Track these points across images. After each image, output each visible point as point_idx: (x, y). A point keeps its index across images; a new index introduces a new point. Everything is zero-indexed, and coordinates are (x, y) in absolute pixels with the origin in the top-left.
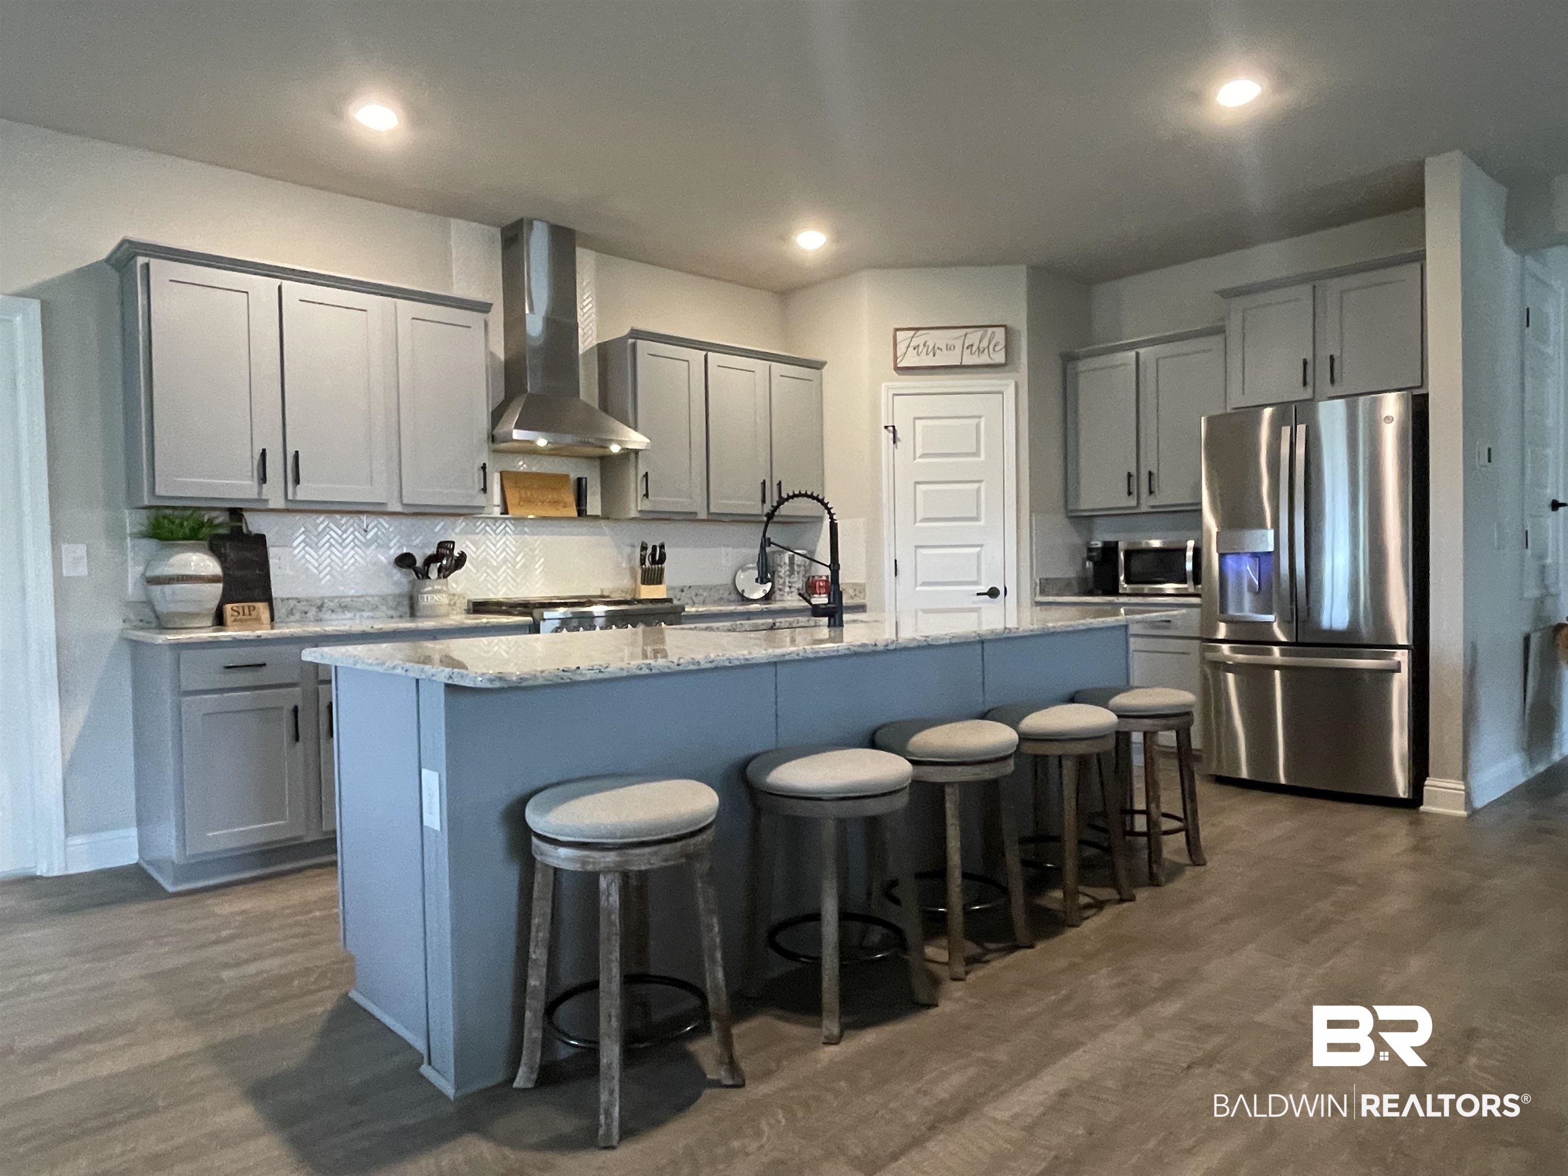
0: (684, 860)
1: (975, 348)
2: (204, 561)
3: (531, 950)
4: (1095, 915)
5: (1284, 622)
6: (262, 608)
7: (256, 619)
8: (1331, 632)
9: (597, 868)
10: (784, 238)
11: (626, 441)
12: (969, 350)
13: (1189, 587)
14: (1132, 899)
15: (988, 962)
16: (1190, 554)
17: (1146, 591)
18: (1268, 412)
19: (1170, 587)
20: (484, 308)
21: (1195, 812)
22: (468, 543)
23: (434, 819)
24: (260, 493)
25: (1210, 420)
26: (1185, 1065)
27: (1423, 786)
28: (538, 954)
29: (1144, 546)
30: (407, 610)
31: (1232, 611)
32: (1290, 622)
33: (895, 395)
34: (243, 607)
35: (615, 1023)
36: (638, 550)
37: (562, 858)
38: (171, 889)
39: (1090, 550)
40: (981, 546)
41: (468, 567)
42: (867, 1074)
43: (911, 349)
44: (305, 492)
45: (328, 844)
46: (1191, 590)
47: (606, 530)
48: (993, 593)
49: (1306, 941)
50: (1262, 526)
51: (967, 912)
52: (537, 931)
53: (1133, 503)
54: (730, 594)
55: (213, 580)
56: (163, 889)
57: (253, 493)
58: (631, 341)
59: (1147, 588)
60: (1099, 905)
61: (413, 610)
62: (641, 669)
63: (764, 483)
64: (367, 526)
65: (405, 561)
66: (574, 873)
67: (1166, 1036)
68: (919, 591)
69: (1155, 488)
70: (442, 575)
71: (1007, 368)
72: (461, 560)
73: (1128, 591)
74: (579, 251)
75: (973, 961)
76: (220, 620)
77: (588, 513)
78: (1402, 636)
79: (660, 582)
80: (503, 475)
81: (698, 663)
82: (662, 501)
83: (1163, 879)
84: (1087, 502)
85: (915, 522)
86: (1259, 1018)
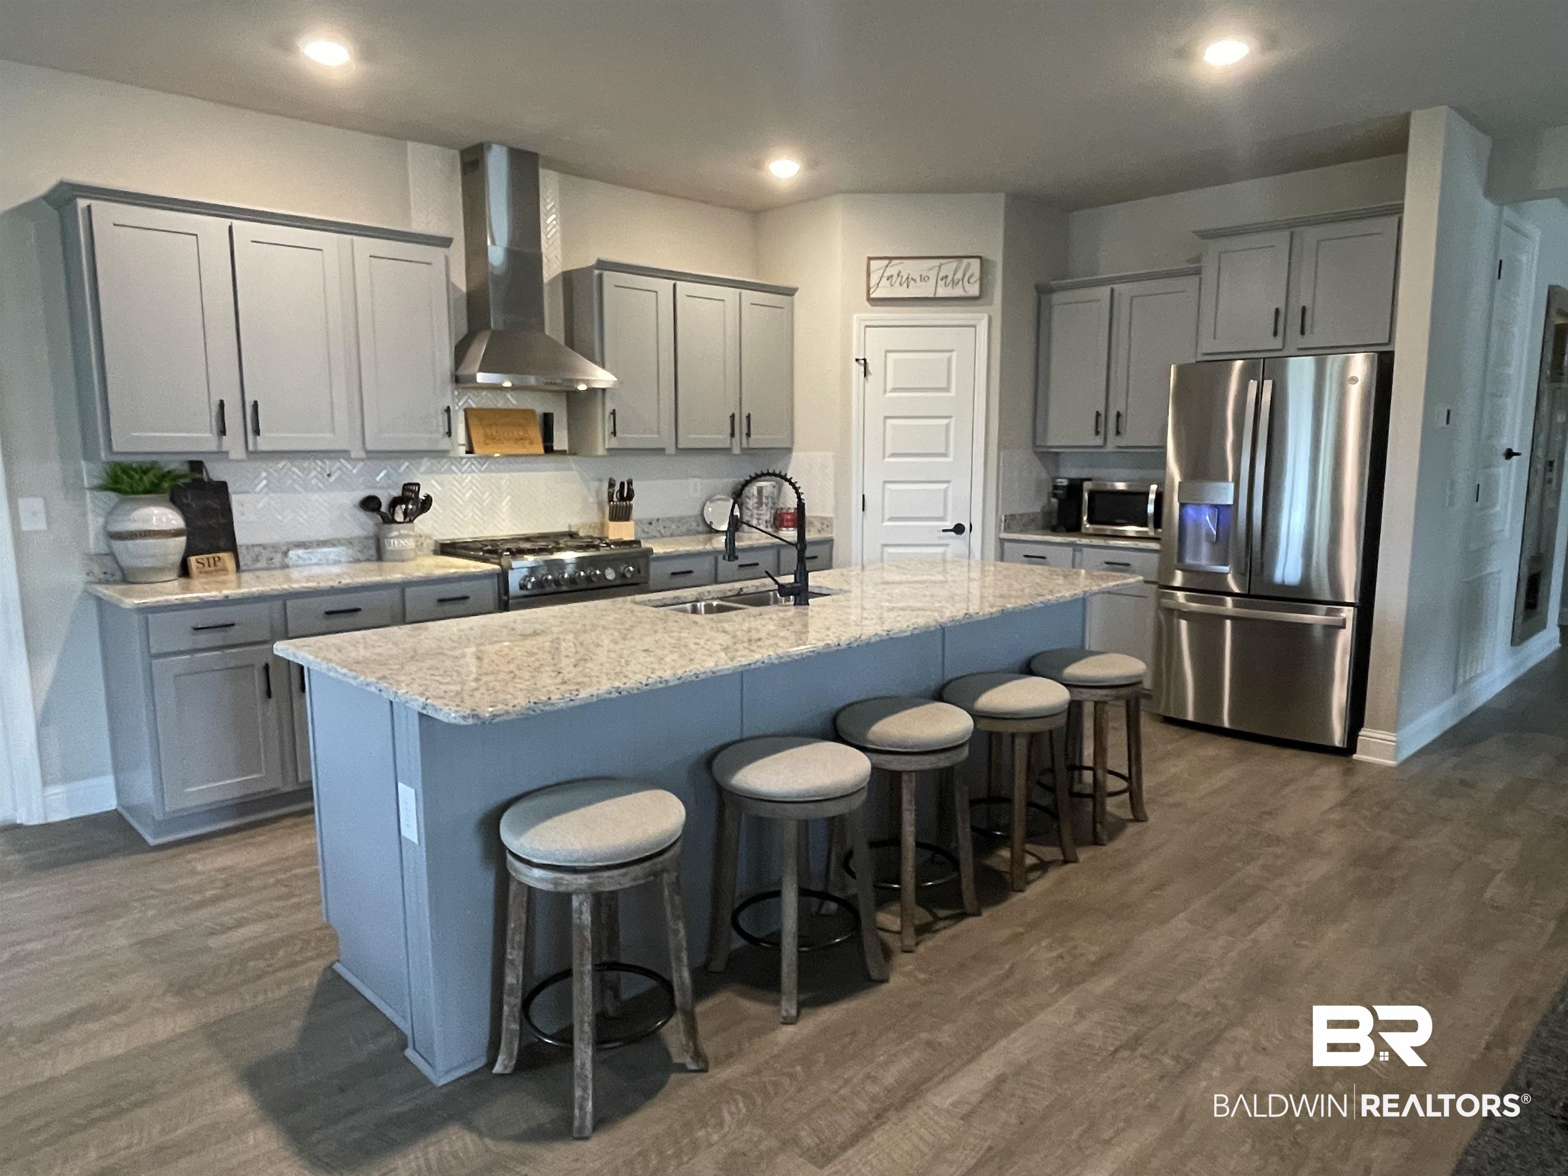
0: (652, 878)
1: (950, 279)
2: (166, 515)
3: (509, 950)
4: (1039, 878)
5: (1238, 575)
6: (227, 558)
7: (221, 570)
8: (1283, 587)
9: (570, 889)
10: (758, 165)
11: (595, 381)
12: (943, 282)
13: (1149, 530)
14: (1076, 861)
15: (936, 931)
16: (1152, 497)
17: (1108, 533)
18: (1238, 364)
19: (1131, 530)
20: (445, 242)
21: (1139, 773)
22: (434, 482)
23: (411, 830)
24: (220, 444)
25: (1181, 370)
26: (1112, 1049)
27: (1358, 736)
28: (514, 954)
29: (1109, 488)
30: (373, 552)
31: (1189, 561)
32: (1244, 575)
33: (867, 326)
34: (208, 559)
35: (587, 1028)
36: (606, 485)
37: (536, 878)
38: (152, 841)
39: (1056, 487)
40: (948, 482)
41: (435, 509)
42: (821, 1058)
43: (884, 279)
44: (264, 443)
45: (306, 793)
46: (1152, 534)
47: (573, 466)
48: (959, 529)
49: (1232, 910)
50: (1225, 479)
51: (919, 888)
52: (513, 934)
53: (1099, 441)
54: (698, 525)
55: (176, 533)
56: (145, 841)
57: (213, 447)
58: (597, 272)
59: (1109, 529)
60: (1043, 866)
61: (380, 555)
62: (611, 693)
63: (733, 416)
64: (330, 470)
65: (370, 504)
66: (547, 893)
67: (1096, 1017)
68: (886, 526)
69: (1122, 430)
70: (408, 519)
71: (980, 302)
72: (426, 504)
73: (1091, 531)
74: (542, 172)
75: (923, 930)
76: (184, 571)
77: (555, 448)
78: (1350, 596)
79: (627, 517)
80: (469, 412)
81: (666, 681)
82: (629, 438)
83: (1105, 837)
84: (1055, 439)
85: (884, 457)
86: (1182, 998)
